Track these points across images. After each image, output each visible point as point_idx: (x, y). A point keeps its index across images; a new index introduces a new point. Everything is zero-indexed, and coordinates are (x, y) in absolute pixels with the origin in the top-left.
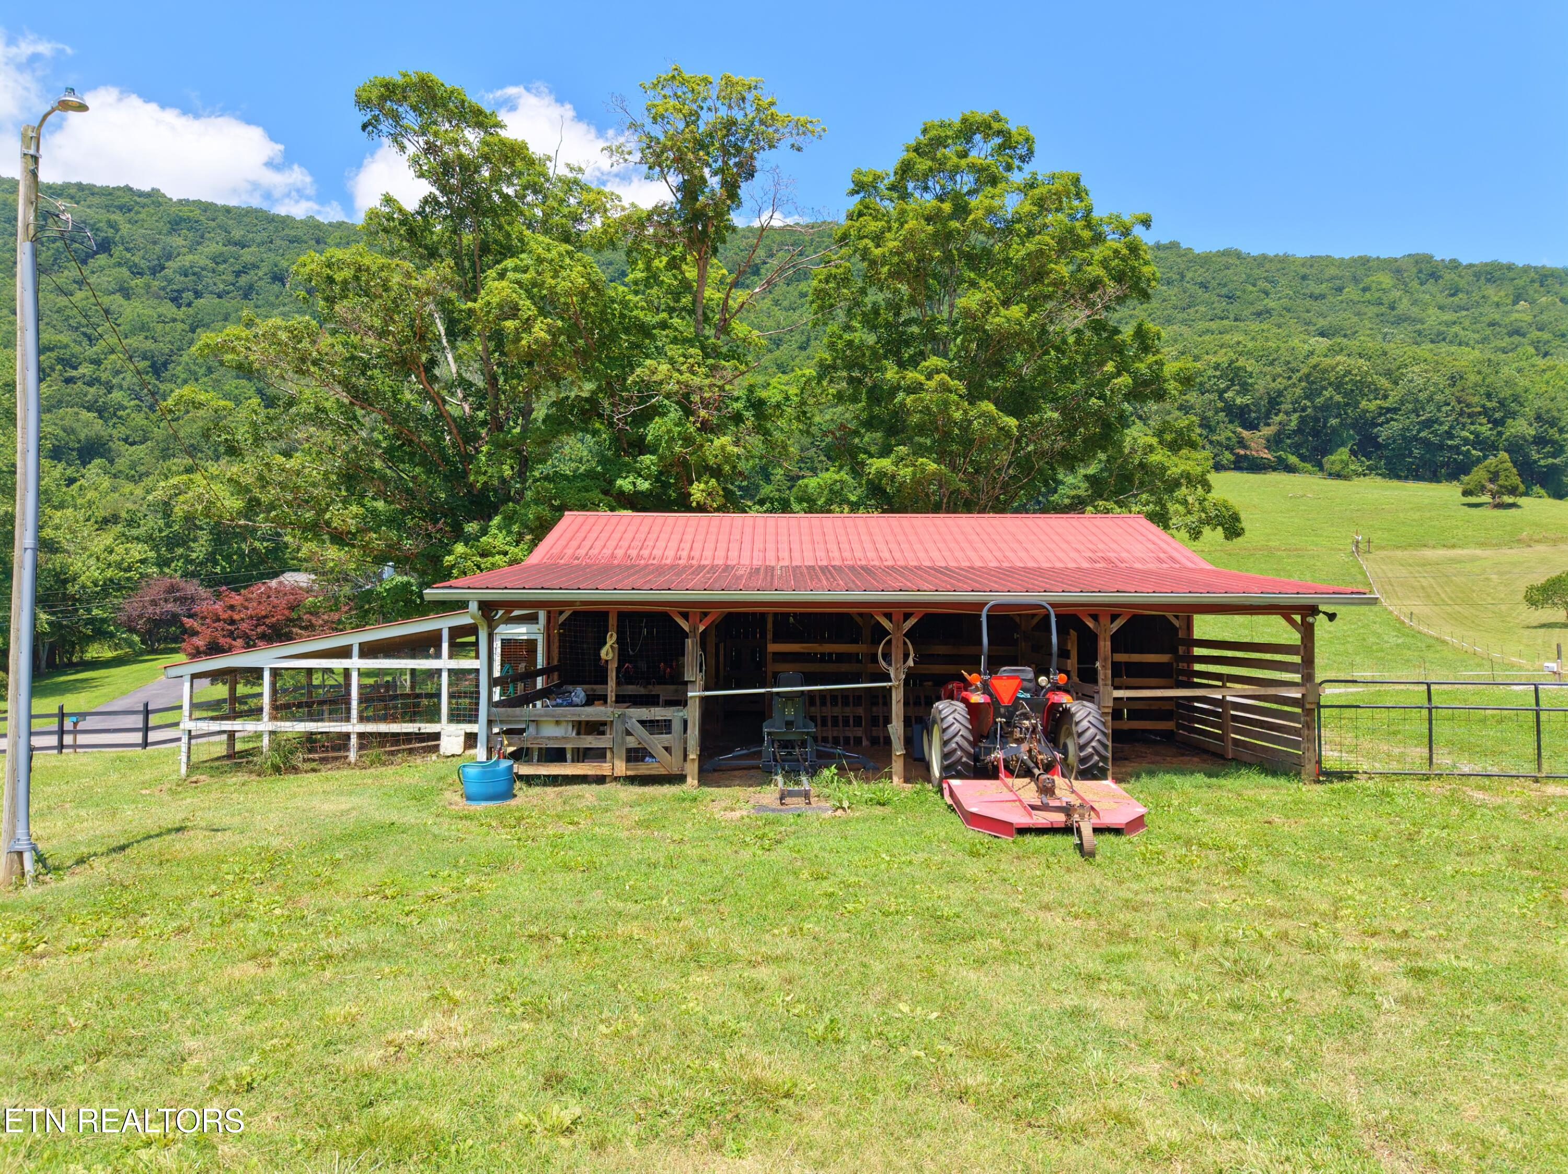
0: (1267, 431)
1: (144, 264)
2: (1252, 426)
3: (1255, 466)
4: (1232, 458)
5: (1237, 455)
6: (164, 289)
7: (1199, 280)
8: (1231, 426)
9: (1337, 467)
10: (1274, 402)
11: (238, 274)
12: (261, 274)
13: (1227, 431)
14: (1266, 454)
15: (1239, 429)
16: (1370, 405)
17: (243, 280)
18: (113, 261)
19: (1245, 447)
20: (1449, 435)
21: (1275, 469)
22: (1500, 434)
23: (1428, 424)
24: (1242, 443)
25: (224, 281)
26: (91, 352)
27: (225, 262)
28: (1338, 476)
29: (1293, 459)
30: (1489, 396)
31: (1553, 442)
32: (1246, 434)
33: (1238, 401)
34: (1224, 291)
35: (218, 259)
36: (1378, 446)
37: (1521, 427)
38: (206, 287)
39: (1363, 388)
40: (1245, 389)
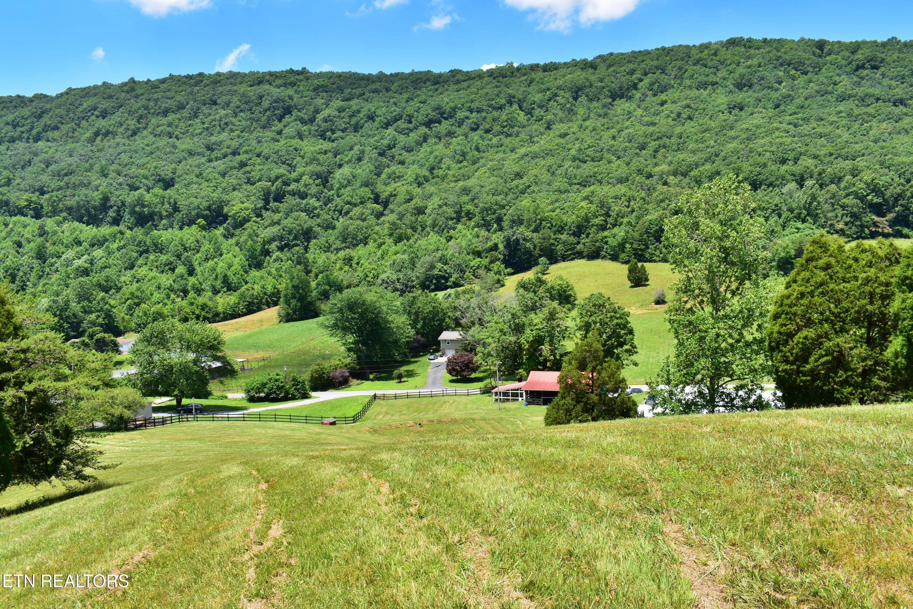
0: (890, 216)
1: (306, 117)
2: (882, 214)
3: (881, 235)
4: (868, 232)
5: (871, 231)
6: (317, 131)
8: (869, 215)
10: (896, 200)
11: (350, 117)
12: (361, 115)
13: (868, 218)
14: (888, 229)
15: (874, 217)
17: (354, 121)
18: (293, 118)
19: (876, 226)
21: (894, 236)
25: (344, 122)
26: (294, 175)
27: (344, 111)
29: (906, 231)
32: (877, 219)
35: (341, 110)
38: (336, 127)
40: (880, 193)
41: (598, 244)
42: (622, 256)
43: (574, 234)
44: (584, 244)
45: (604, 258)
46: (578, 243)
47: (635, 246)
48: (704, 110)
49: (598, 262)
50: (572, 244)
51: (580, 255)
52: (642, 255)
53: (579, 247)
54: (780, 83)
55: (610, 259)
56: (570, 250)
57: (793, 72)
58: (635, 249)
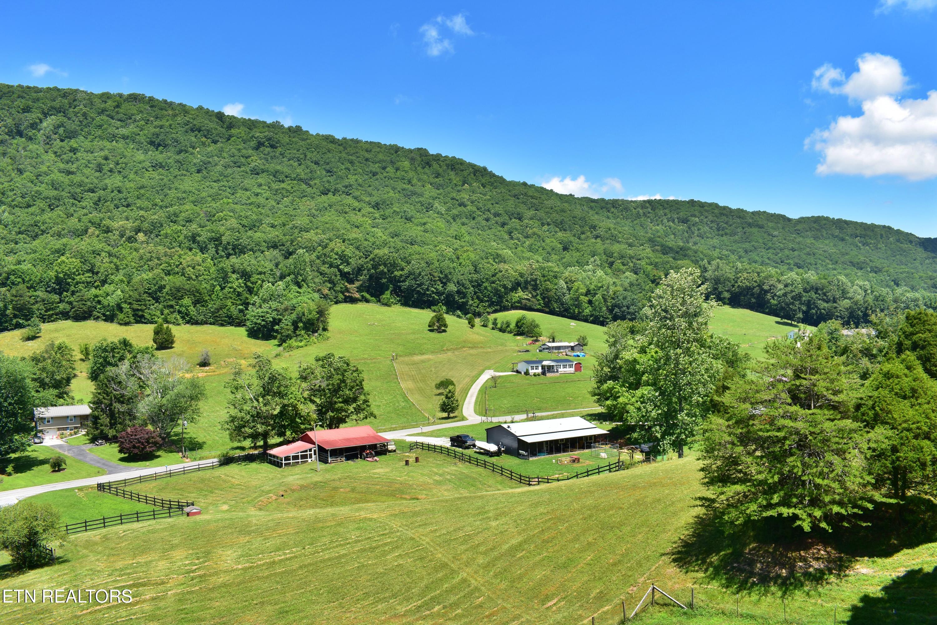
0: (357, 284)
2: (351, 282)
3: (352, 300)
4: (343, 297)
5: (345, 296)
7: (314, 159)
8: (343, 282)
9: (385, 301)
10: (359, 270)
13: (342, 284)
14: (357, 295)
15: (346, 284)
16: (398, 273)
19: (348, 292)
20: (428, 289)
21: (361, 301)
22: (445, 289)
23: (420, 285)
24: (347, 290)
28: (386, 305)
29: (368, 296)
30: (441, 272)
31: (463, 293)
32: (349, 286)
33: (346, 270)
34: (328, 167)
36: (401, 291)
37: (452, 287)
39: (394, 265)
40: (348, 264)
41: (89, 303)
42: (121, 316)
43: (54, 291)
44: (70, 303)
45: (96, 319)
46: (61, 301)
47: (135, 306)
48: (126, 164)
49: (90, 323)
50: (52, 303)
51: (65, 316)
52: (143, 316)
53: (62, 306)
54: (194, 148)
55: (105, 320)
56: (52, 309)
57: (204, 139)
58: (134, 310)
